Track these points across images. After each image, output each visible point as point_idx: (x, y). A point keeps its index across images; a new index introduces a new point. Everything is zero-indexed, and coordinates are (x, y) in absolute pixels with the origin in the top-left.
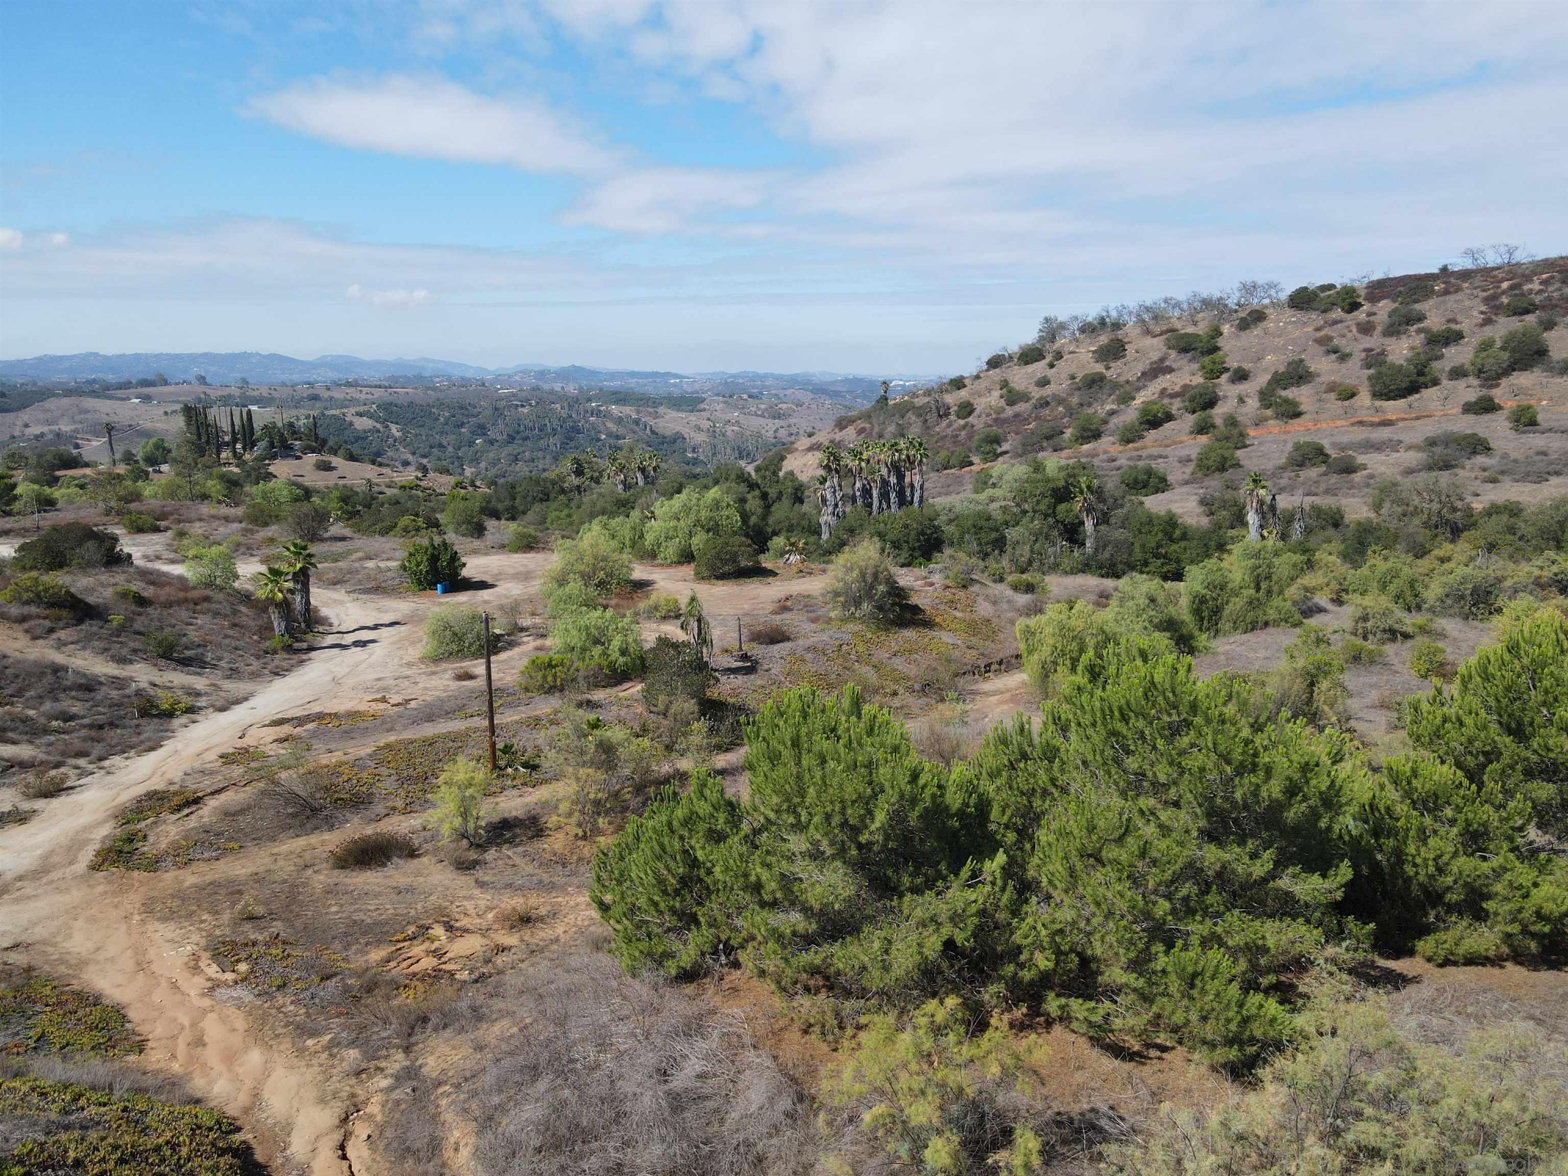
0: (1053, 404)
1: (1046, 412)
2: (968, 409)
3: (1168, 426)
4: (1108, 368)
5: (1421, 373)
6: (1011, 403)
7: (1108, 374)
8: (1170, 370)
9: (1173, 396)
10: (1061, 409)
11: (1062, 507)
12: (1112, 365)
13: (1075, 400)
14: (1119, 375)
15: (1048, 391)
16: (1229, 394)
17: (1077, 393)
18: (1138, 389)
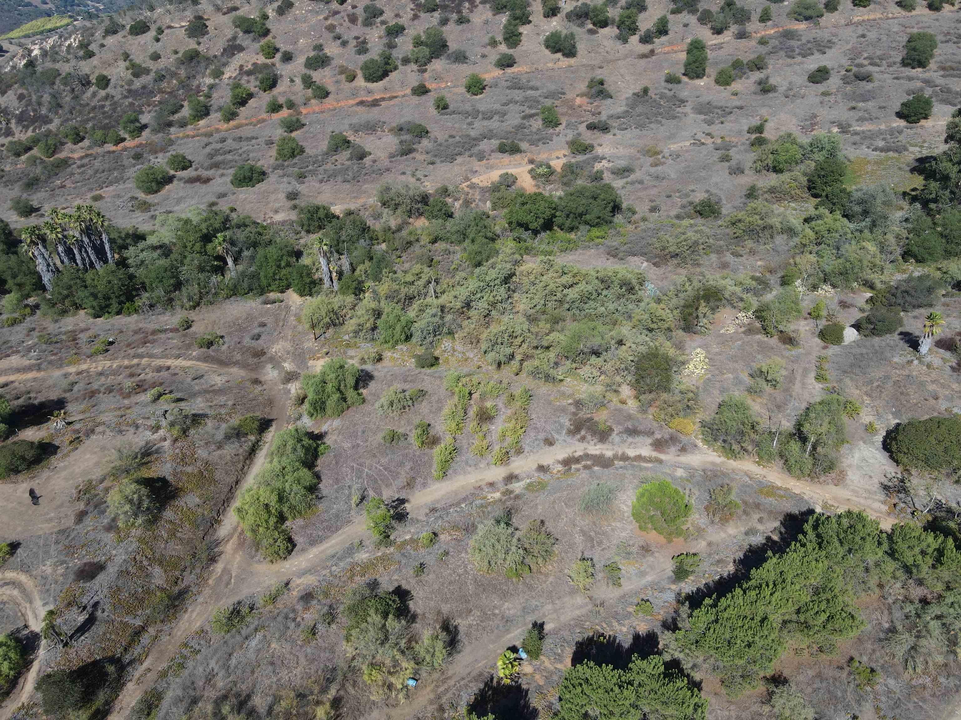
0: (168, 77)
1: (164, 85)
2: (105, 82)
3: (251, 102)
4: (199, 44)
5: (387, 64)
6: (136, 75)
7: (201, 48)
8: (241, 49)
9: (249, 73)
10: (175, 82)
11: (209, 246)
12: (201, 40)
13: (183, 73)
14: (208, 49)
15: (162, 63)
16: (283, 73)
17: (182, 67)
18: (225, 65)
